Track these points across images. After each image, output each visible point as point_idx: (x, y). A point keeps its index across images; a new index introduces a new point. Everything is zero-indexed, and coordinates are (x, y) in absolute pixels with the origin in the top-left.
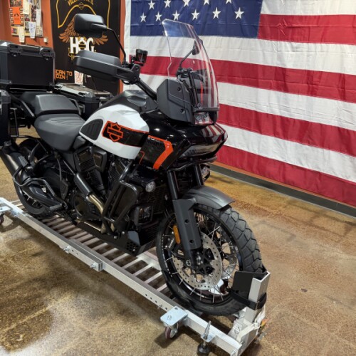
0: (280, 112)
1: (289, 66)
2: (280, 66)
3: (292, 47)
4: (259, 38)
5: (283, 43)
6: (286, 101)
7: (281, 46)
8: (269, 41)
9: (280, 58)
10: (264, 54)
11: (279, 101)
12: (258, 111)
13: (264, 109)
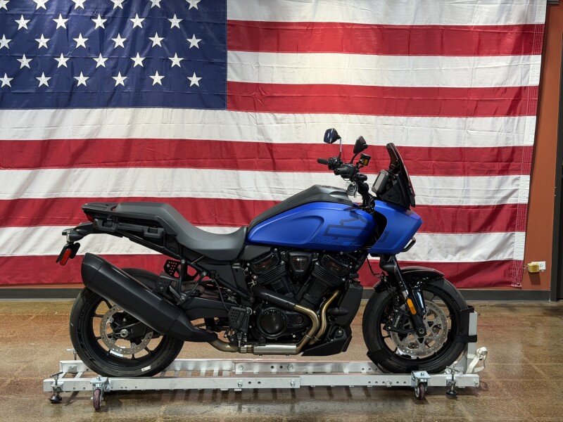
0: (273, 196)
1: (276, 140)
2: (264, 141)
3: (276, 119)
4: (230, 109)
5: (263, 115)
6: (278, 182)
7: (261, 118)
8: (244, 113)
9: (261, 131)
10: (239, 128)
11: (268, 183)
12: (244, 198)
13: (251, 195)
